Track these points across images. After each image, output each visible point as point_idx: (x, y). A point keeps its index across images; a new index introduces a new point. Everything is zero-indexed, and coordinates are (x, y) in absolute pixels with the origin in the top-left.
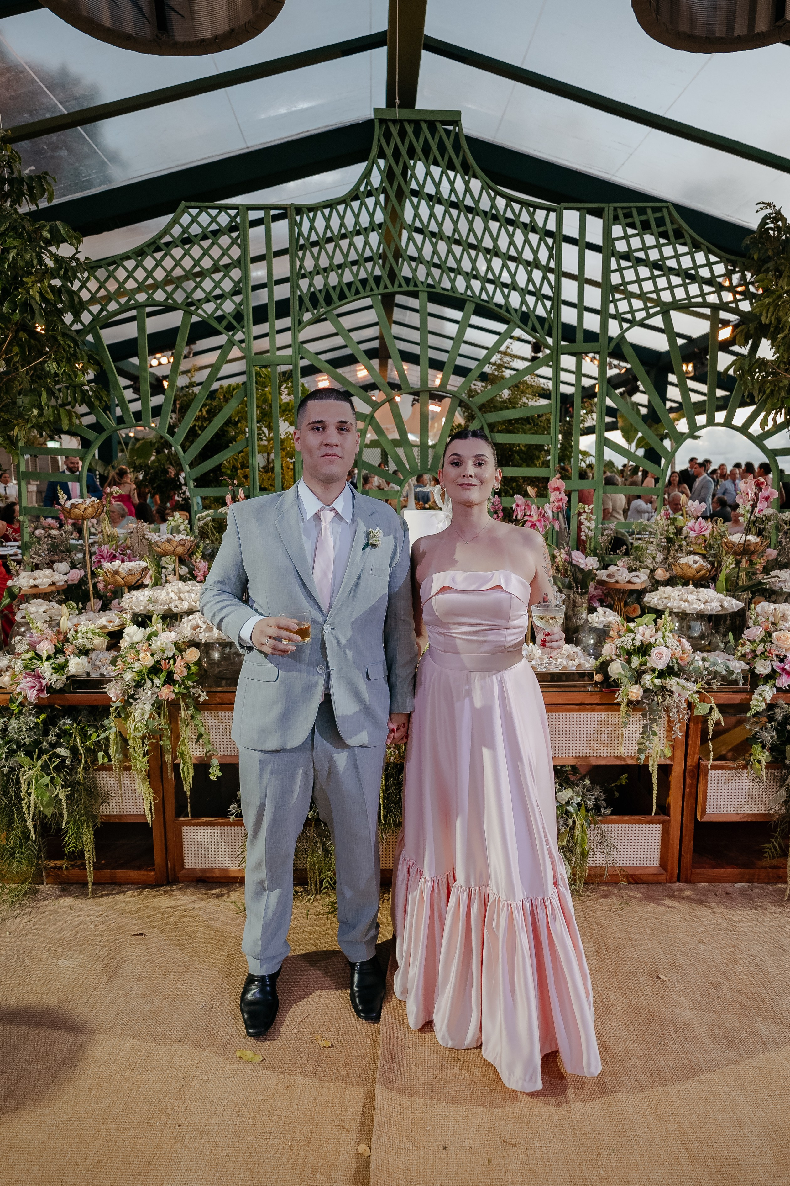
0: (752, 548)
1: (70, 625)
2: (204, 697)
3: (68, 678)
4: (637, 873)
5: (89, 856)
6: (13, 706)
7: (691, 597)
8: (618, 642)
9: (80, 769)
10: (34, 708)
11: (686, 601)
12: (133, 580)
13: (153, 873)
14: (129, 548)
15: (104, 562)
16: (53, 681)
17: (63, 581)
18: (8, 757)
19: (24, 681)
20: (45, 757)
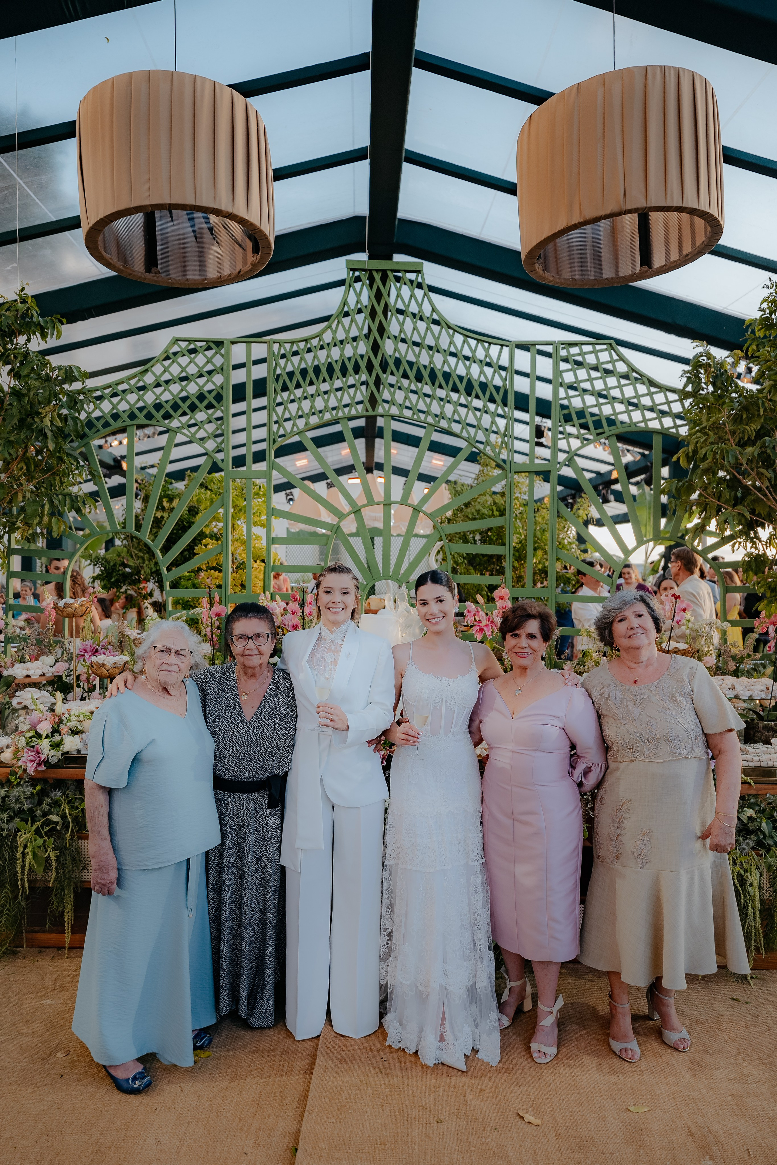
1: (63, 711)
3: (62, 755)
5: (68, 917)
6: (12, 779)
9: (68, 835)
10: (28, 782)
14: (110, 644)
15: (87, 656)
16: (50, 756)
17: (50, 672)
18: (8, 821)
19: (25, 755)
20: (38, 824)
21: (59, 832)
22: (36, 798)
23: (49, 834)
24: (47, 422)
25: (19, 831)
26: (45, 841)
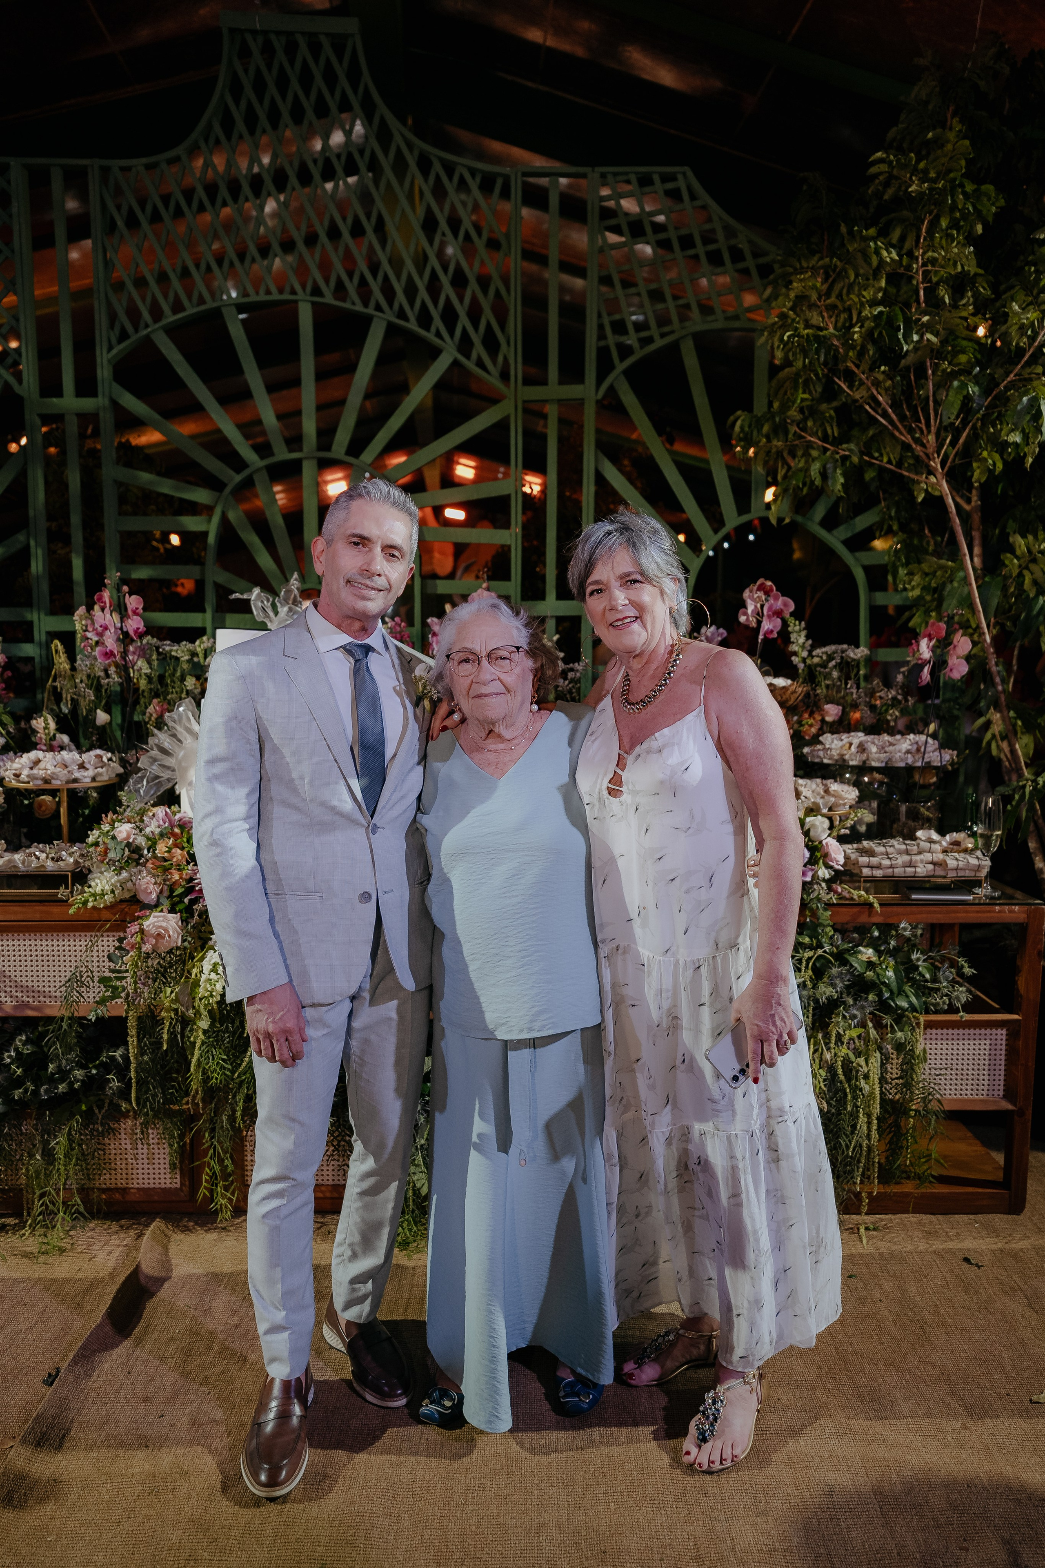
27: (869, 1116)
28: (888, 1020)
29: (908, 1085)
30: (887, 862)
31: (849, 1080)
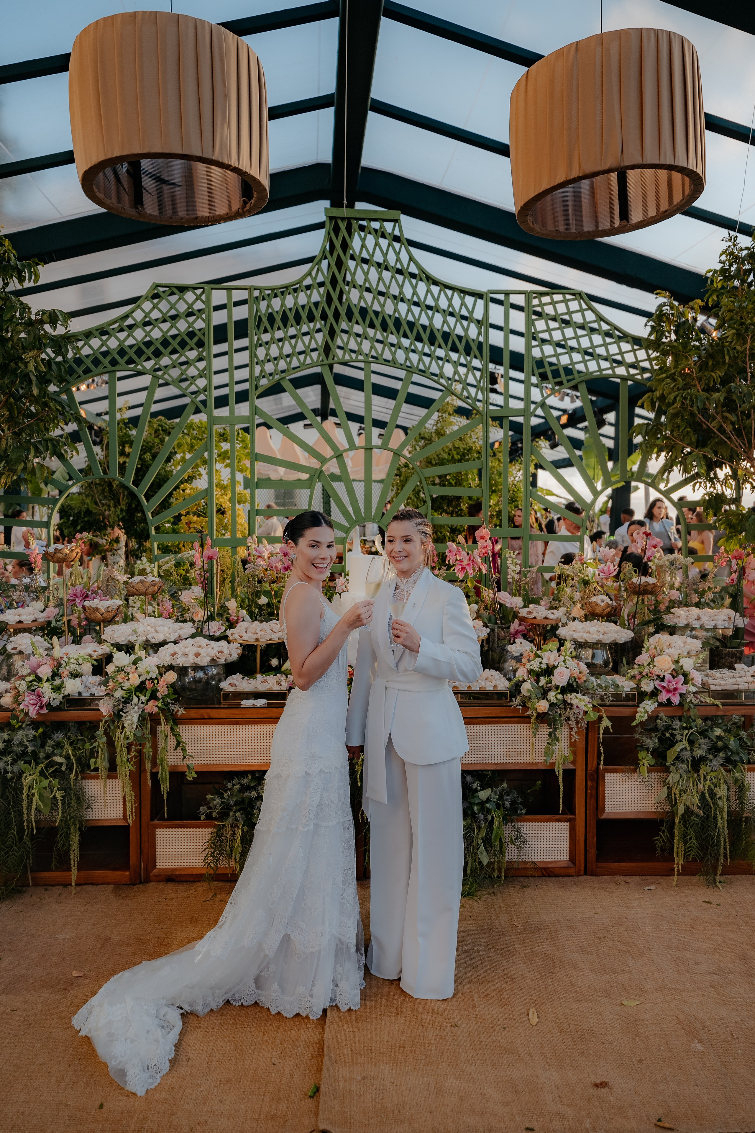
0: (650, 589)
1: (61, 655)
2: (181, 712)
3: (64, 697)
4: (550, 866)
5: (74, 855)
6: (14, 722)
7: (593, 629)
8: (528, 666)
9: (73, 776)
10: (29, 725)
11: (589, 632)
12: (110, 615)
13: (128, 873)
15: (78, 601)
16: (52, 699)
17: (42, 617)
18: (12, 764)
19: (27, 699)
20: (42, 766)
21: (63, 773)
22: (39, 741)
23: (54, 775)
24: (31, 367)
25: (23, 773)
26: (50, 782)
27: (722, 819)
28: (731, 767)
29: (741, 803)
30: (723, 682)
31: (712, 799)
